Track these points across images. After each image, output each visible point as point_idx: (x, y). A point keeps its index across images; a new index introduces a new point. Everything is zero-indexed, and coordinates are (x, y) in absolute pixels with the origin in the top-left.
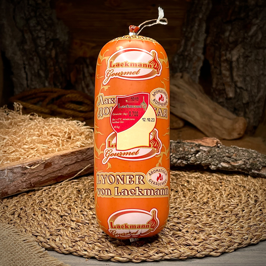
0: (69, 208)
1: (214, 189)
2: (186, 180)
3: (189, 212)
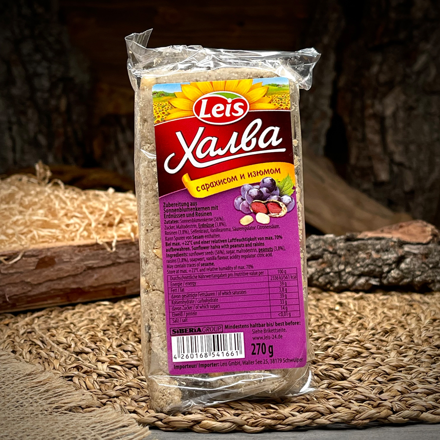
0: (92, 340)
1: (400, 314)
2: (336, 302)
3: (357, 345)
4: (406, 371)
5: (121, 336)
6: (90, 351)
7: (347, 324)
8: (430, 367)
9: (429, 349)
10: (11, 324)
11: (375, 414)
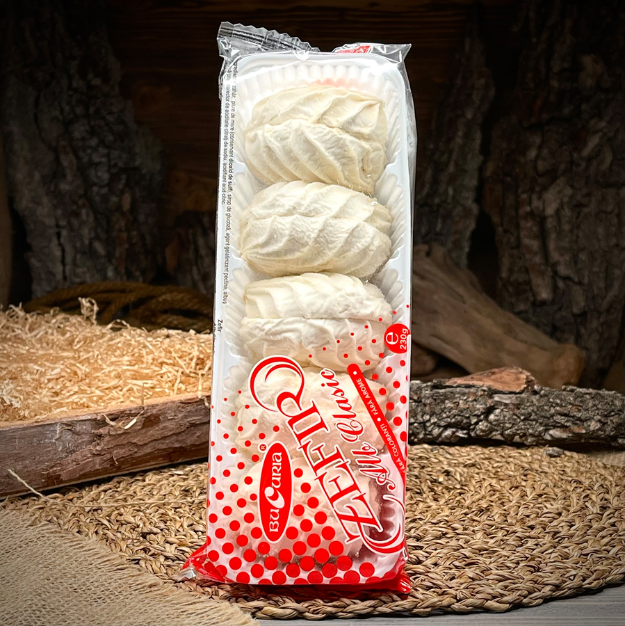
0: (161, 519)
1: (508, 487)
2: (443, 470)
3: (444, 526)
4: (488, 554)
5: (193, 514)
6: (159, 531)
7: (442, 501)
8: (515, 551)
9: (520, 530)
10: (75, 499)
11: (436, 602)
